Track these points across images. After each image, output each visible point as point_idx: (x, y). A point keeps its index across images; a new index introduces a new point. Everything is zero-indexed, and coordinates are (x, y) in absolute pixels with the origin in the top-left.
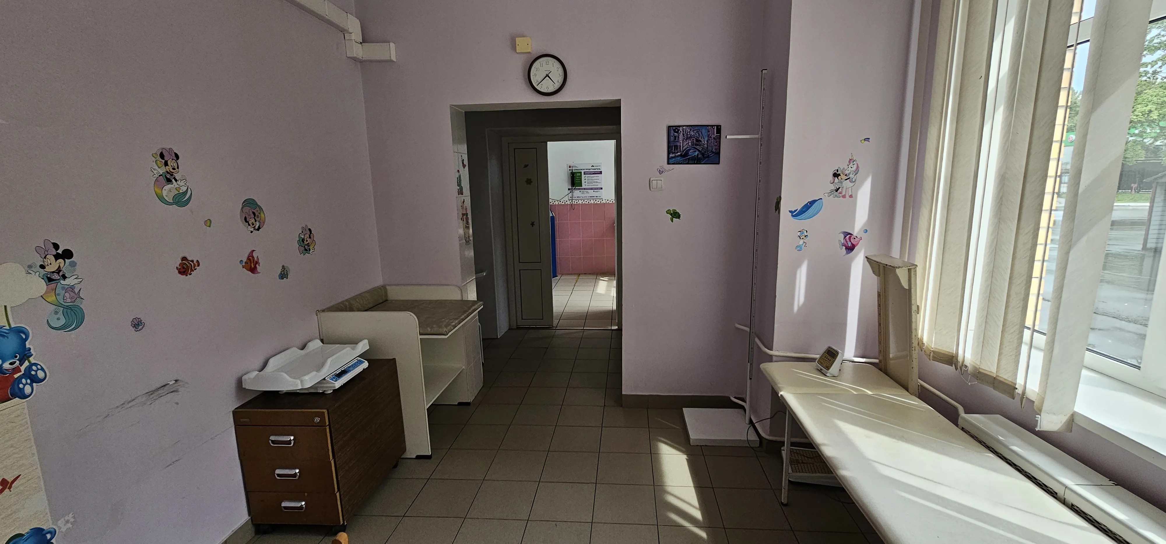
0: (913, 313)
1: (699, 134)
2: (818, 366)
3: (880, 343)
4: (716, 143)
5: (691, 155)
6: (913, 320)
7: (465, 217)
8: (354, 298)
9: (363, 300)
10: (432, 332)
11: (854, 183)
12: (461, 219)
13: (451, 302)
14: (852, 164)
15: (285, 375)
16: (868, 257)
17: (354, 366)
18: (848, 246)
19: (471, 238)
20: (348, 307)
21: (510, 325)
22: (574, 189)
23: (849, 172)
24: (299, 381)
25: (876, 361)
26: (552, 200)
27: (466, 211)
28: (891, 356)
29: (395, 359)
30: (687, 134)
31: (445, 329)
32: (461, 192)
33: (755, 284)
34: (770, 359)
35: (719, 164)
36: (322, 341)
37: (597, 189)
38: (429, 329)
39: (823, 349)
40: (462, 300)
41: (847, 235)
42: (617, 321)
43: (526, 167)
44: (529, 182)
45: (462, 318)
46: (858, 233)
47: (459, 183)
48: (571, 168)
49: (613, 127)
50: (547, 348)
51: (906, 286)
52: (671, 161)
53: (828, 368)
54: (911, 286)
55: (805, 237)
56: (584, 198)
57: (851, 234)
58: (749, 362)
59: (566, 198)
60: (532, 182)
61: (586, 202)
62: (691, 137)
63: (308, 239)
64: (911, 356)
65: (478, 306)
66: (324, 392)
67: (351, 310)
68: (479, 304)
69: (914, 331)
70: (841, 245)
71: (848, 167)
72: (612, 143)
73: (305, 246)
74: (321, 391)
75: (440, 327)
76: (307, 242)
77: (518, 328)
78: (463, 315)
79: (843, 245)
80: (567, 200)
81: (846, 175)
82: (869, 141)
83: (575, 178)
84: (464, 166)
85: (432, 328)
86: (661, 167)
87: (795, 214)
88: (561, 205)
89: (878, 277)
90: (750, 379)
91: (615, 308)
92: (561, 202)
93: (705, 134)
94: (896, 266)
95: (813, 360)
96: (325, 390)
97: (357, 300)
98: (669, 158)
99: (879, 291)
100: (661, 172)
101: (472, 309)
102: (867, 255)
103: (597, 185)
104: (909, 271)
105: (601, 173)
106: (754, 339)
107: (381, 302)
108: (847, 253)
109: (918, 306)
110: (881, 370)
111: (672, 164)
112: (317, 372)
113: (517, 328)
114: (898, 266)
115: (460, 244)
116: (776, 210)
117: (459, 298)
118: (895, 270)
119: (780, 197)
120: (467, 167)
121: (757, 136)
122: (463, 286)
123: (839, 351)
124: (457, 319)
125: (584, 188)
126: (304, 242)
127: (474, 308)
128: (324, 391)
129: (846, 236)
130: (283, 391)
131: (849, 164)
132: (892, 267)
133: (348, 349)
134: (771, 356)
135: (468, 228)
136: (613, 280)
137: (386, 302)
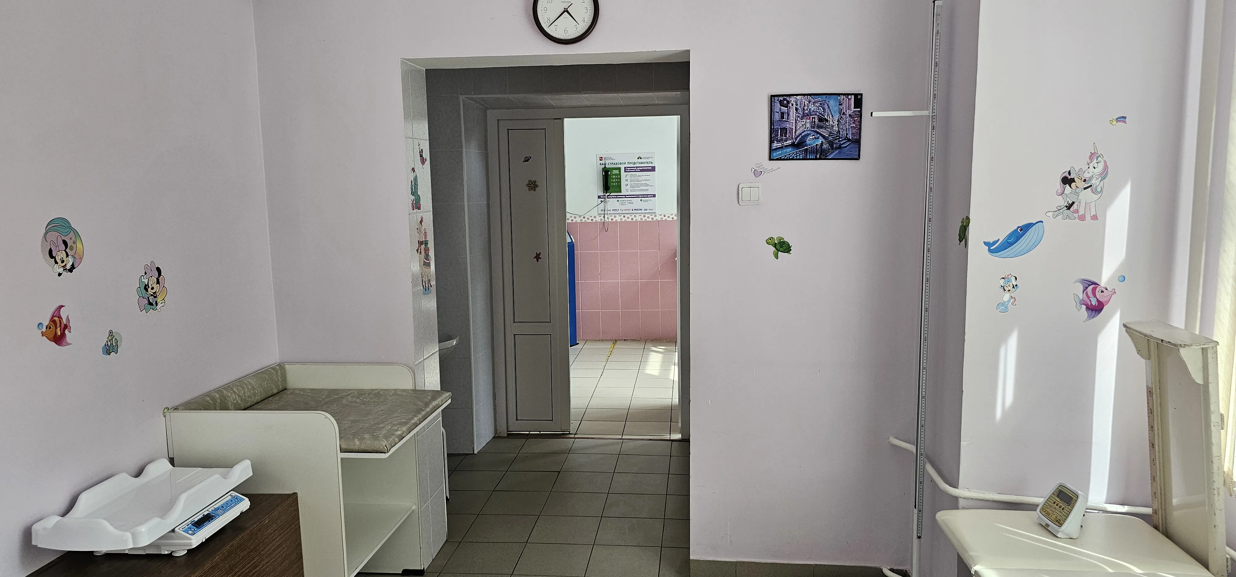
0: (1213, 428)
1: (823, 108)
2: (1042, 519)
3: (1154, 479)
4: (854, 123)
5: (810, 145)
6: (1214, 440)
7: (423, 246)
8: (228, 387)
9: (244, 389)
10: (363, 447)
11: (1100, 195)
12: (417, 251)
13: (396, 393)
14: (1095, 161)
15: (106, 523)
16: (1128, 325)
17: (225, 508)
18: (1091, 304)
19: (433, 283)
20: (219, 401)
21: (496, 430)
22: (608, 196)
23: (1090, 175)
24: (129, 535)
25: (1148, 511)
26: (571, 215)
27: (426, 238)
28: (1175, 501)
29: (295, 494)
30: (804, 108)
31: (384, 443)
32: (417, 205)
33: (924, 368)
34: (953, 503)
35: (858, 158)
36: (172, 461)
37: (647, 196)
38: (357, 443)
39: (1050, 488)
40: (415, 391)
41: (1089, 285)
42: (680, 425)
43: (527, 161)
44: (533, 186)
45: (413, 422)
46: (1110, 281)
47: (414, 192)
48: (603, 162)
49: (676, 94)
50: (559, 472)
51: (1199, 380)
52: (774, 154)
53: (1059, 523)
54: (1208, 378)
55: (1013, 287)
56: (623, 212)
57: (1096, 284)
58: (916, 508)
59: (594, 212)
60: (537, 186)
61: (628, 218)
62: (809, 115)
63: (155, 286)
64: (1211, 505)
65: (442, 401)
66: (171, 553)
67: (224, 407)
68: (444, 396)
69: (1215, 460)
70: (1078, 303)
71: (1088, 166)
72: (675, 120)
73: (148, 298)
74: (166, 553)
75: (376, 438)
76: (154, 291)
77: (510, 436)
78: (415, 416)
79: (1083, 303)
80: (596, 214)
81: (1085, 181)
82: (1125, 122)
83: (609, 179)
84: (423, 161)
85: (362, 439)
86: (759, 166)
87: (995, 248)
88: (585, 223)
89: (1148, 361)
90: (919, 537)
91: (676, 401)
92: (586, 219)
93: (835, 108)
94: (1179, 342)
95: (1031, 507)
96: (173, 550)
97: (235, 389)
98: (771, 150)
99: (1150, 385)
100: (757, 173)
101: (431, 406)
102: (1125, 322)
103: (647, 190)
104: (1203, 354)
105: (653, 169)
106: (924, 467)
107: (275, 391)
108: (1090, 317)
109: (1222, 415)
110: (1156, 527)
111: (777, 159)
112: (161, 517)
113: (508, 434)
114: (1183, 343)
115: (414, 293)
116: (960, 241)
117: (409, 386)
118: (1179, 349)
119: (968, 219)
120: (428, 162)
121: (925, 113)
122: (416, 365)
123: (1079, 492)
124: (405, 424)
125: (625, 196)
126: (147, 290)
127: (434, 403)
128: (173, 552)
129: (1087, 288)
130: (101, 551)
131: (1089, 161)
132: (1172, 344)
133: (217, 476)
134: (956, 499)
135: (427, 265)
136: (673, 351)
137: (284, 392)
